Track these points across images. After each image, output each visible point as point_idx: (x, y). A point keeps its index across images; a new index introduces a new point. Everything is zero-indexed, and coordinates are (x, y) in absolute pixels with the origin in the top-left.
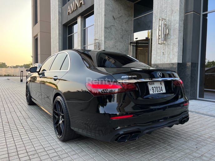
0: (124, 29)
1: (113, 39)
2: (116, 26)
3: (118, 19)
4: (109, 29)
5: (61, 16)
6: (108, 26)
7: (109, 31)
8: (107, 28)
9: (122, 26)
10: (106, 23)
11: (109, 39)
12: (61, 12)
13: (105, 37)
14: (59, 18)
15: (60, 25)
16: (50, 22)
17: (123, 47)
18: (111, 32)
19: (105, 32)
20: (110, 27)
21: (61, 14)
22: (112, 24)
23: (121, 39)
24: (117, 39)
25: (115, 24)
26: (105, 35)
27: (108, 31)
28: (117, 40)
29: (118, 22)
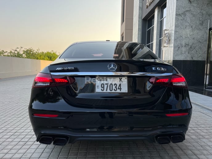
0: (204, 12)
1: (188, 27)
2: (193, 10)
3: (195, 2)
4: (182, 16)
5: (141, 11)
6: (180, 13)
7: (182, 18)
8: (179, 15)
9: (201, 10)
10: (179, 9)
11: (182, 27)
12: (141, 6)
13: (175, 26)
14: (139, 13)
15: (140, 20)
16: (133, 19)
17: (203, 35)
18: (185, 19)
19: (177, 19)
20: (184, 14)
21: (141, 9)
22: (187, 9)
23: (200, 26)
24: (194, 26)
25: (192, 9)
26: (177, 24)
27: (180, 18)
28: (193, 28)
29: (195, 5)
